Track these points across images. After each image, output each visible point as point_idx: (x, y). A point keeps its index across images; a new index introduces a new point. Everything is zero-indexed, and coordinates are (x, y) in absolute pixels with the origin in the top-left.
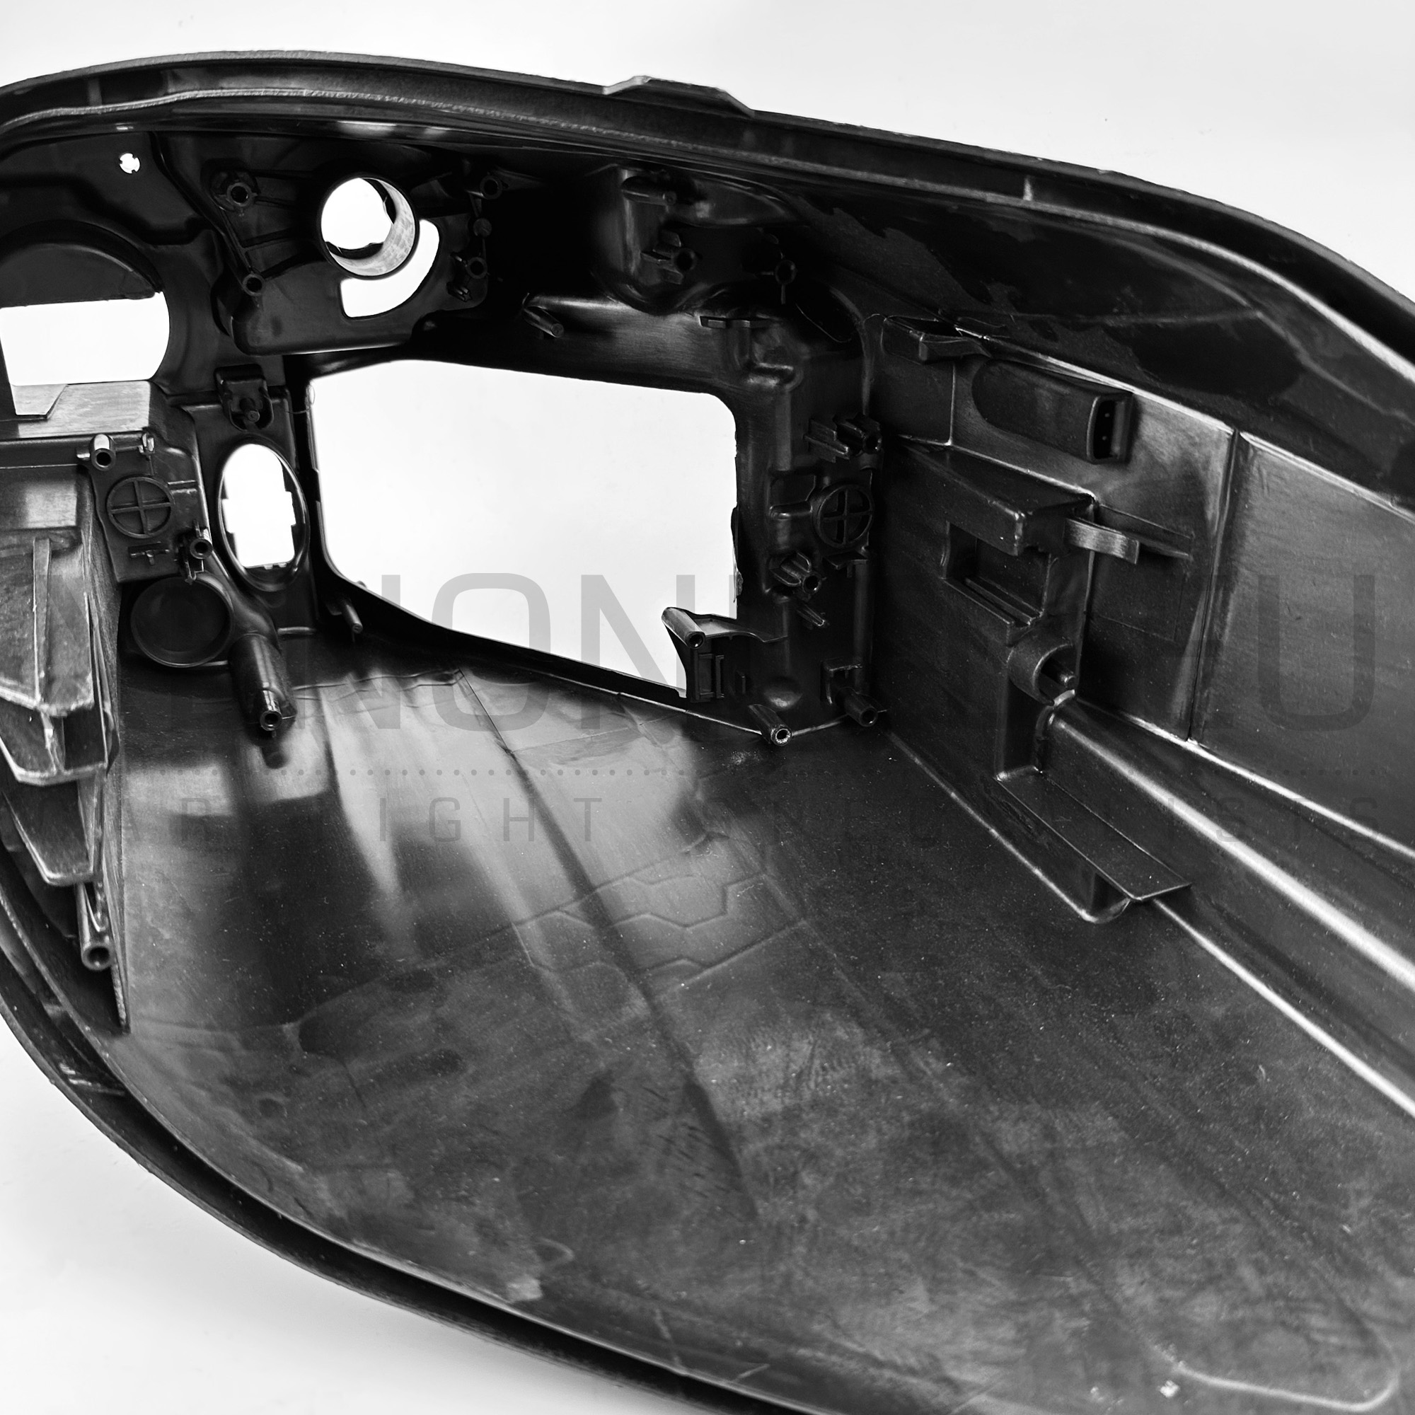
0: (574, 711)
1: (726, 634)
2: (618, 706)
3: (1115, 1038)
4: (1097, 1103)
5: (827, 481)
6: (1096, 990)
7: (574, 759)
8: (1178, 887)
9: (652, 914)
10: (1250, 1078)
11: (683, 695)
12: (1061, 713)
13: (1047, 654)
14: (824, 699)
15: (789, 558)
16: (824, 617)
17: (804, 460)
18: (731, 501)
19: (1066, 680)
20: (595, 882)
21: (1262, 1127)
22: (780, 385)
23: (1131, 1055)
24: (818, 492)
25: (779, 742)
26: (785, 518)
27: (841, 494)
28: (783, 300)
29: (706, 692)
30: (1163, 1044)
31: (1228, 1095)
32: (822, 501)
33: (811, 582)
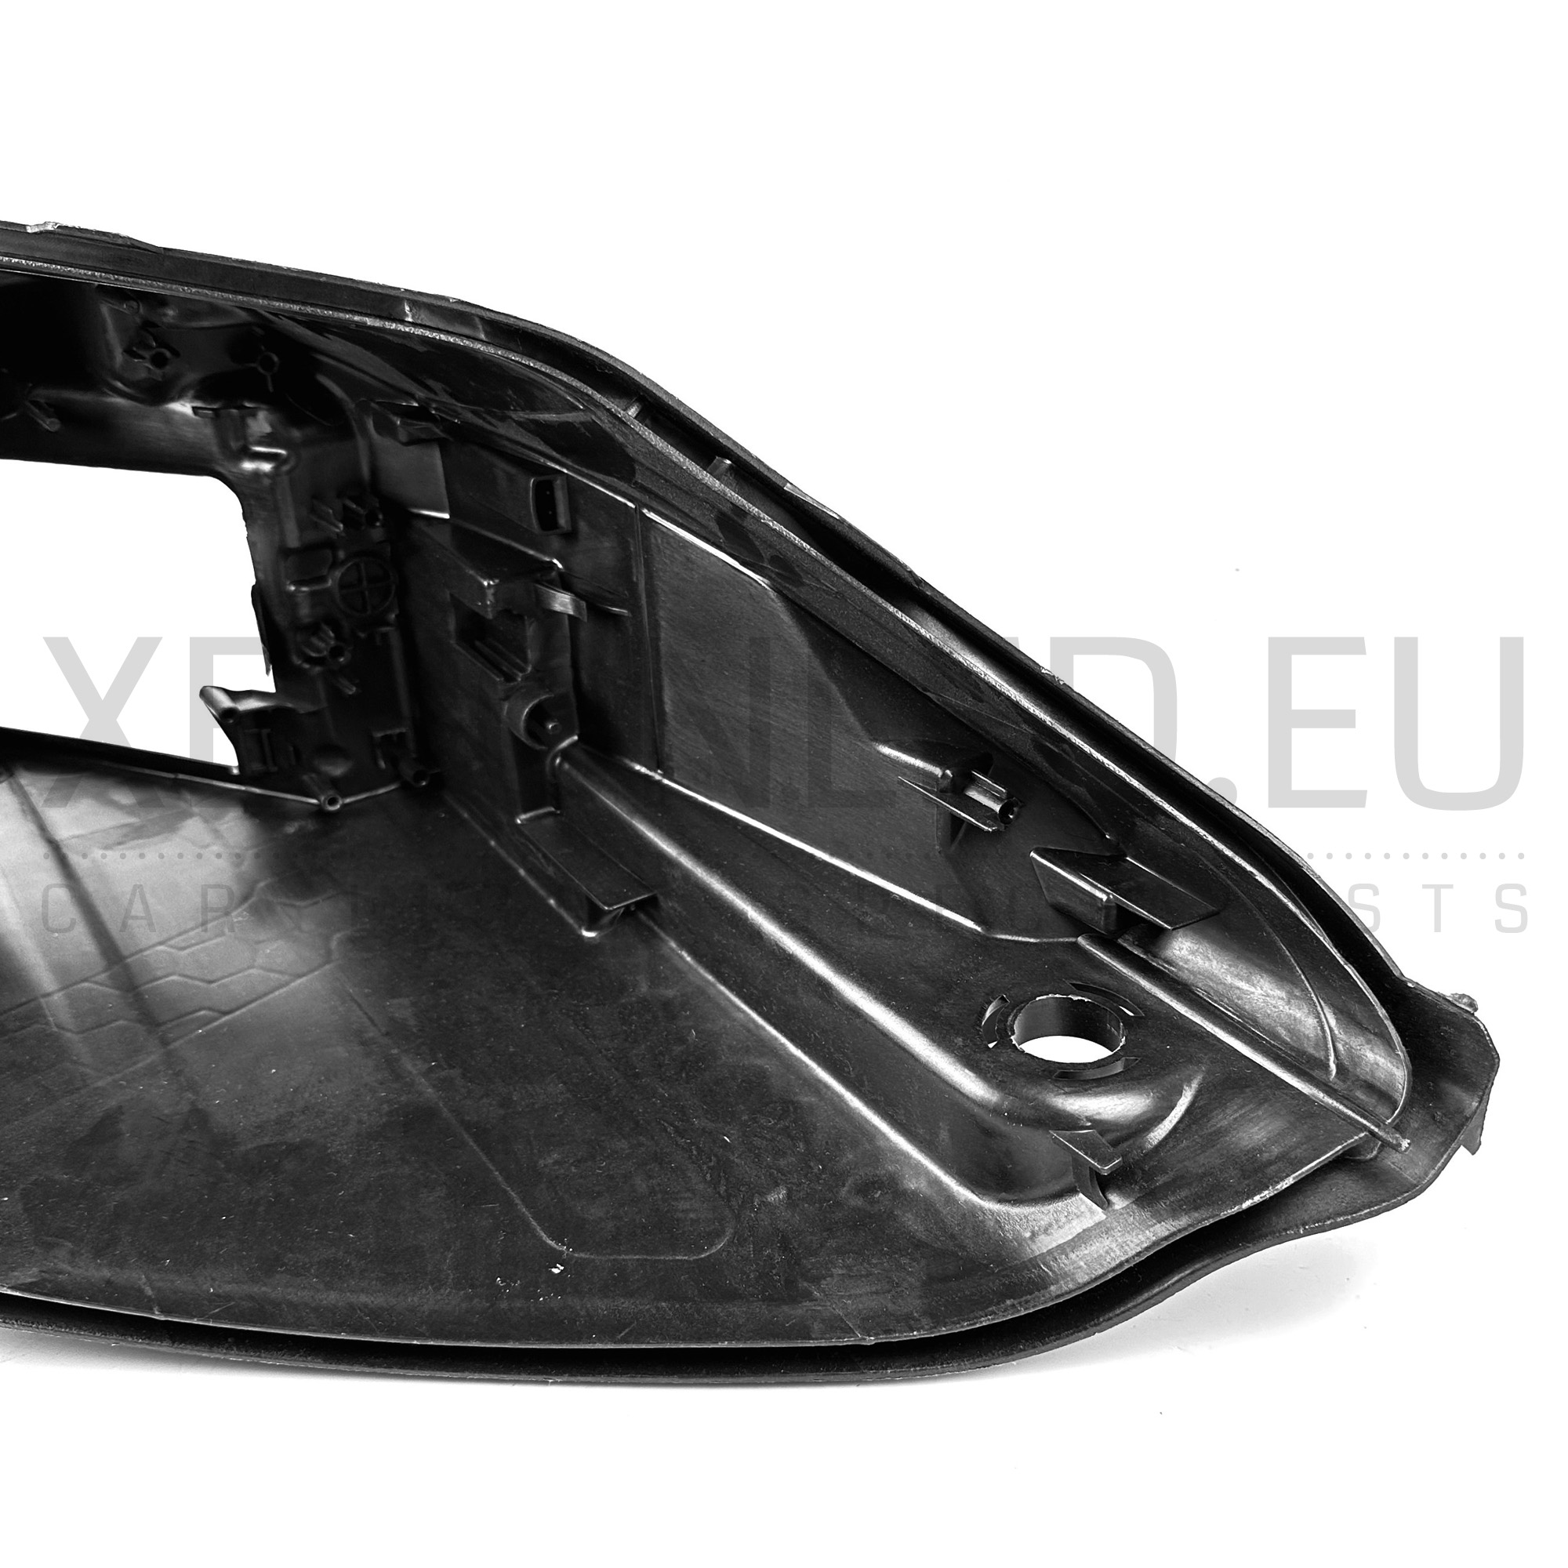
0: (124, 797)
1: (265, 708)
2: (176, 787)
3: (584, 1025)
4: (553, 1075)
5: (341, 554)
6: (579, 990)
7: (120, 844)
8: (646, 896)
9: (180, 975)
10: (682, 1040)
11: (235, 771)
12: (565, 754)
13: (530, 706)
14: (376, 764)
15: (314, 629)
16: (356, 685)
17: (312, 536)
18: (248, 578)
19: (550, 726)
20: (125, 953)
21: (684, 1075)
22: (276, 468)
23: (594, 1037)
24: (335, 564)
25: (332, 808)
26: (304, 592)
27: (357, 565)
28: (271, 389)
29: (256, 767)
30: (622, 1024)
31: (664, 1056)
32: (338, 574)
33: (336, 652)
